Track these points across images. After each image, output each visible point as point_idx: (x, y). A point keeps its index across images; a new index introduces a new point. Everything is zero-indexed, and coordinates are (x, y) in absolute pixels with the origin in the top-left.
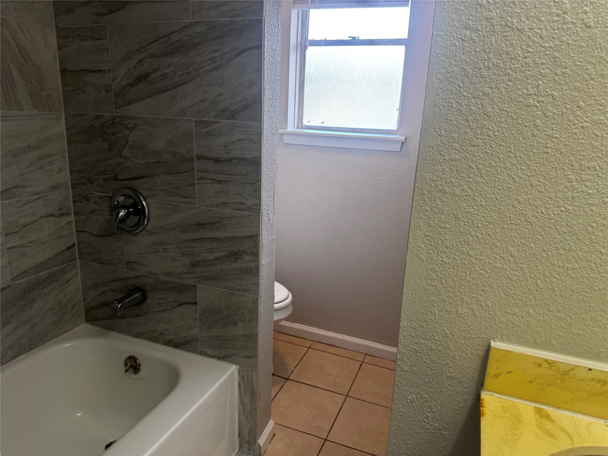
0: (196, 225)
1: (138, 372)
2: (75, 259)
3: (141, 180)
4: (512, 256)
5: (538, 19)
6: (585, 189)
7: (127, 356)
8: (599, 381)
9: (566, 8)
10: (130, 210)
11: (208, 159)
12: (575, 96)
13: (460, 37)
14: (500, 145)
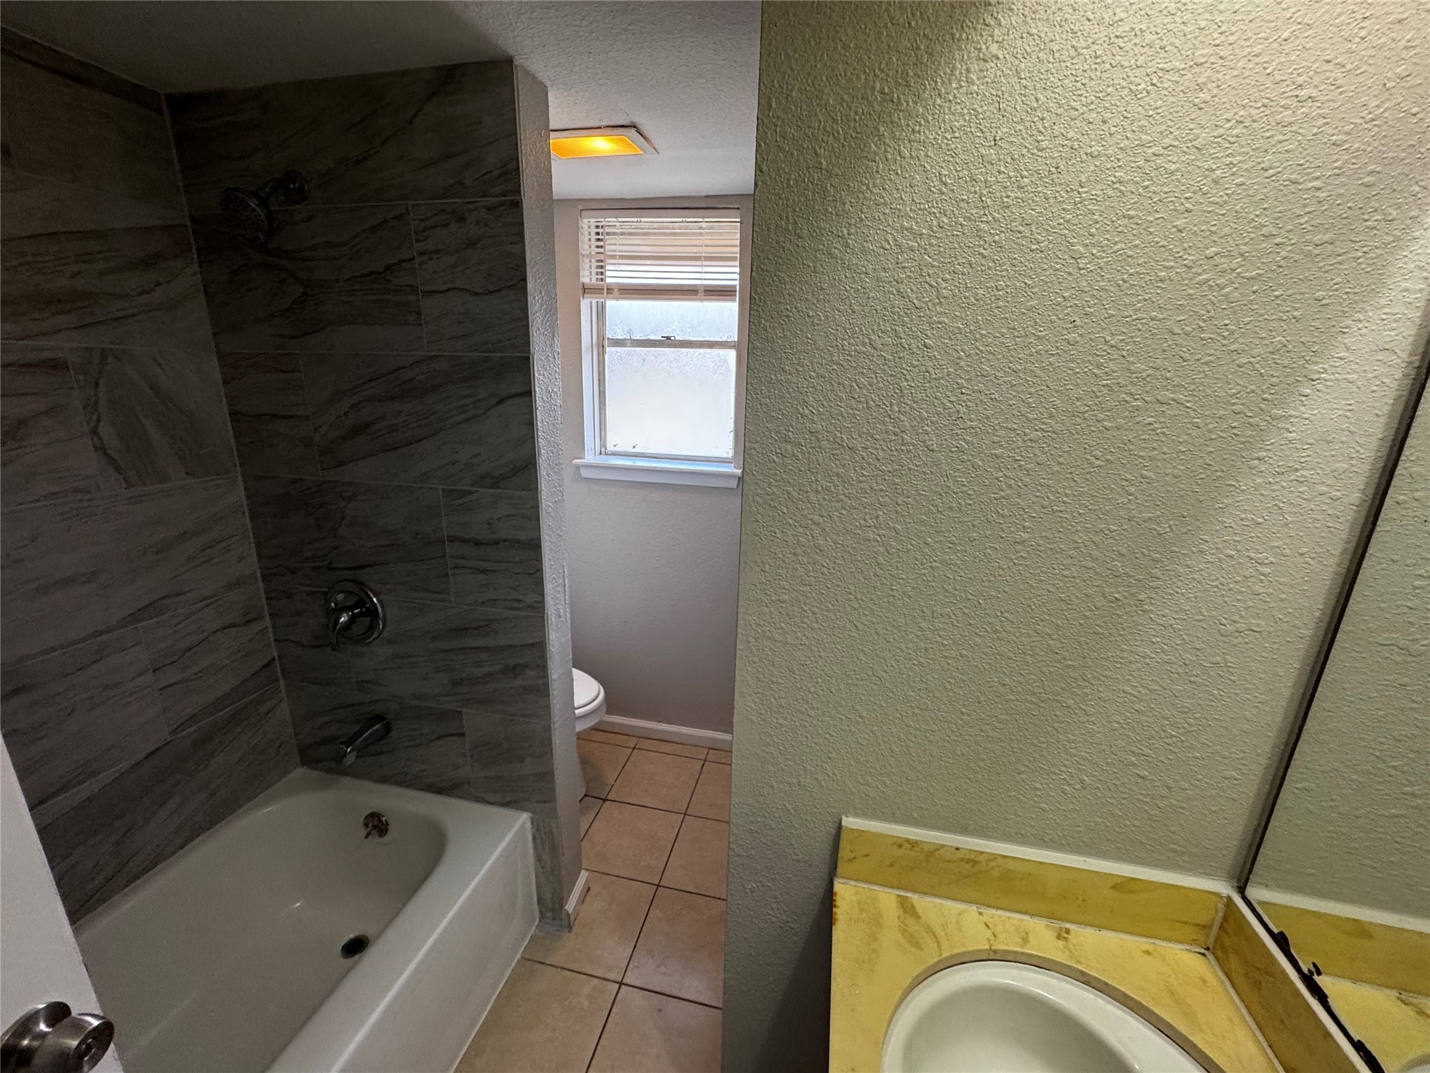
0: (454, 630)
1: (385, 834)
2: (277, 680)
3: (369, 570)
4: (860, 717)
5: (872, 437)
6: (939, 639)
7: (367, 812)
8: (968, 861)
9: (904, 426)
10: (356, 611)
11: (464, 541)
12: (921, 531)
13: (778, 451)
14: (838, 585)
